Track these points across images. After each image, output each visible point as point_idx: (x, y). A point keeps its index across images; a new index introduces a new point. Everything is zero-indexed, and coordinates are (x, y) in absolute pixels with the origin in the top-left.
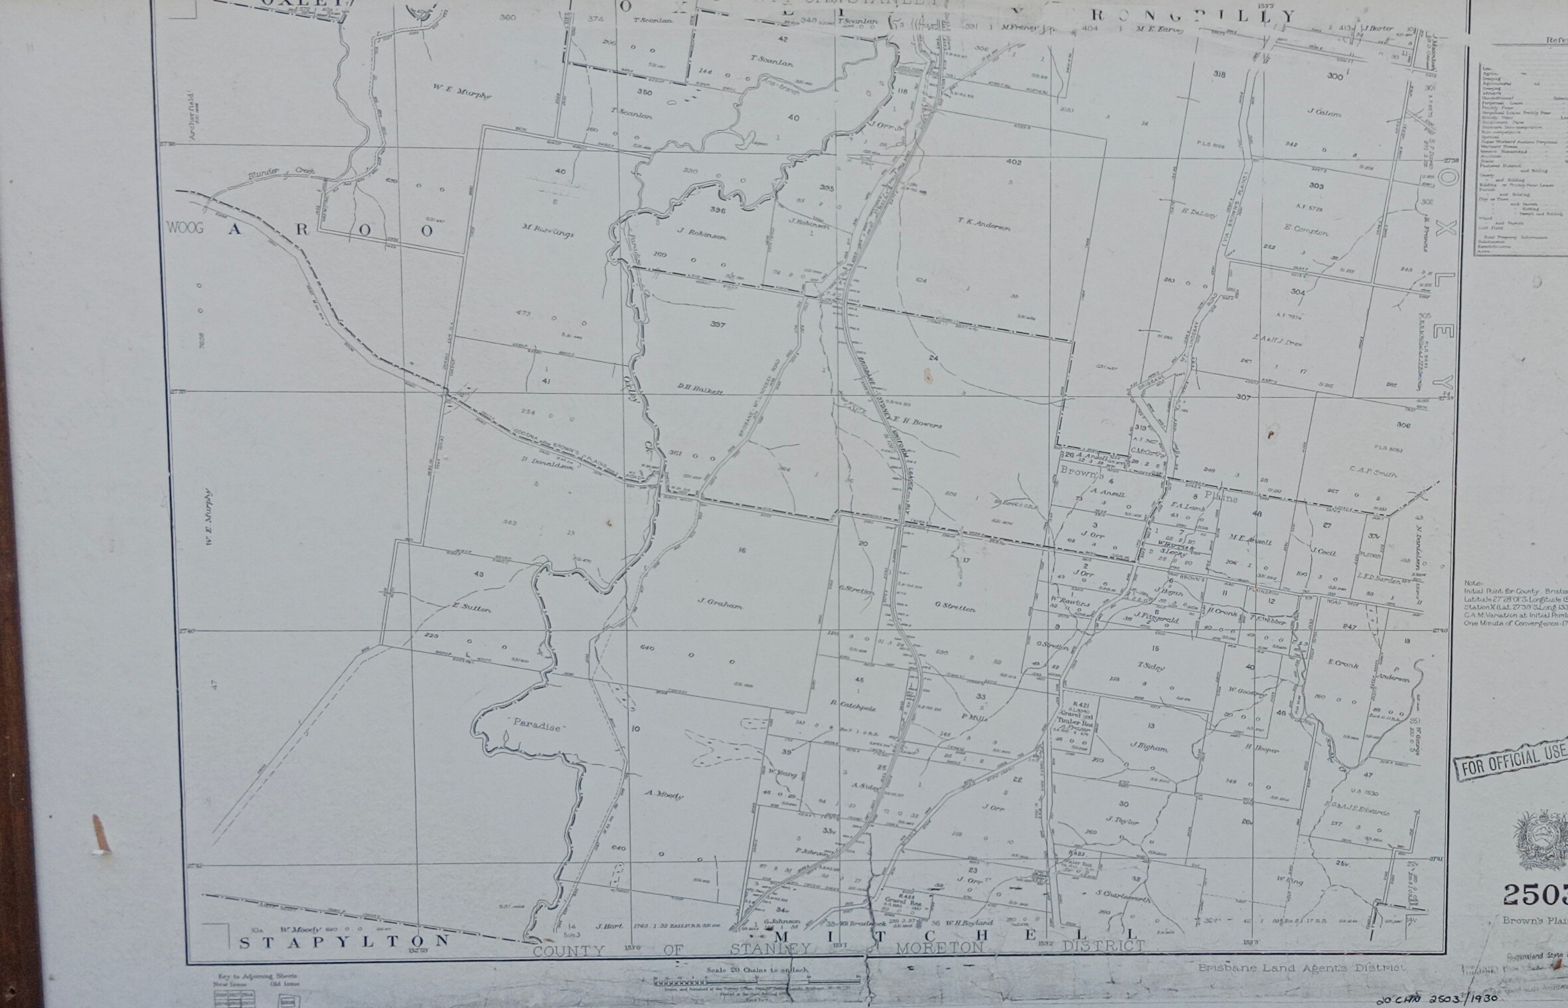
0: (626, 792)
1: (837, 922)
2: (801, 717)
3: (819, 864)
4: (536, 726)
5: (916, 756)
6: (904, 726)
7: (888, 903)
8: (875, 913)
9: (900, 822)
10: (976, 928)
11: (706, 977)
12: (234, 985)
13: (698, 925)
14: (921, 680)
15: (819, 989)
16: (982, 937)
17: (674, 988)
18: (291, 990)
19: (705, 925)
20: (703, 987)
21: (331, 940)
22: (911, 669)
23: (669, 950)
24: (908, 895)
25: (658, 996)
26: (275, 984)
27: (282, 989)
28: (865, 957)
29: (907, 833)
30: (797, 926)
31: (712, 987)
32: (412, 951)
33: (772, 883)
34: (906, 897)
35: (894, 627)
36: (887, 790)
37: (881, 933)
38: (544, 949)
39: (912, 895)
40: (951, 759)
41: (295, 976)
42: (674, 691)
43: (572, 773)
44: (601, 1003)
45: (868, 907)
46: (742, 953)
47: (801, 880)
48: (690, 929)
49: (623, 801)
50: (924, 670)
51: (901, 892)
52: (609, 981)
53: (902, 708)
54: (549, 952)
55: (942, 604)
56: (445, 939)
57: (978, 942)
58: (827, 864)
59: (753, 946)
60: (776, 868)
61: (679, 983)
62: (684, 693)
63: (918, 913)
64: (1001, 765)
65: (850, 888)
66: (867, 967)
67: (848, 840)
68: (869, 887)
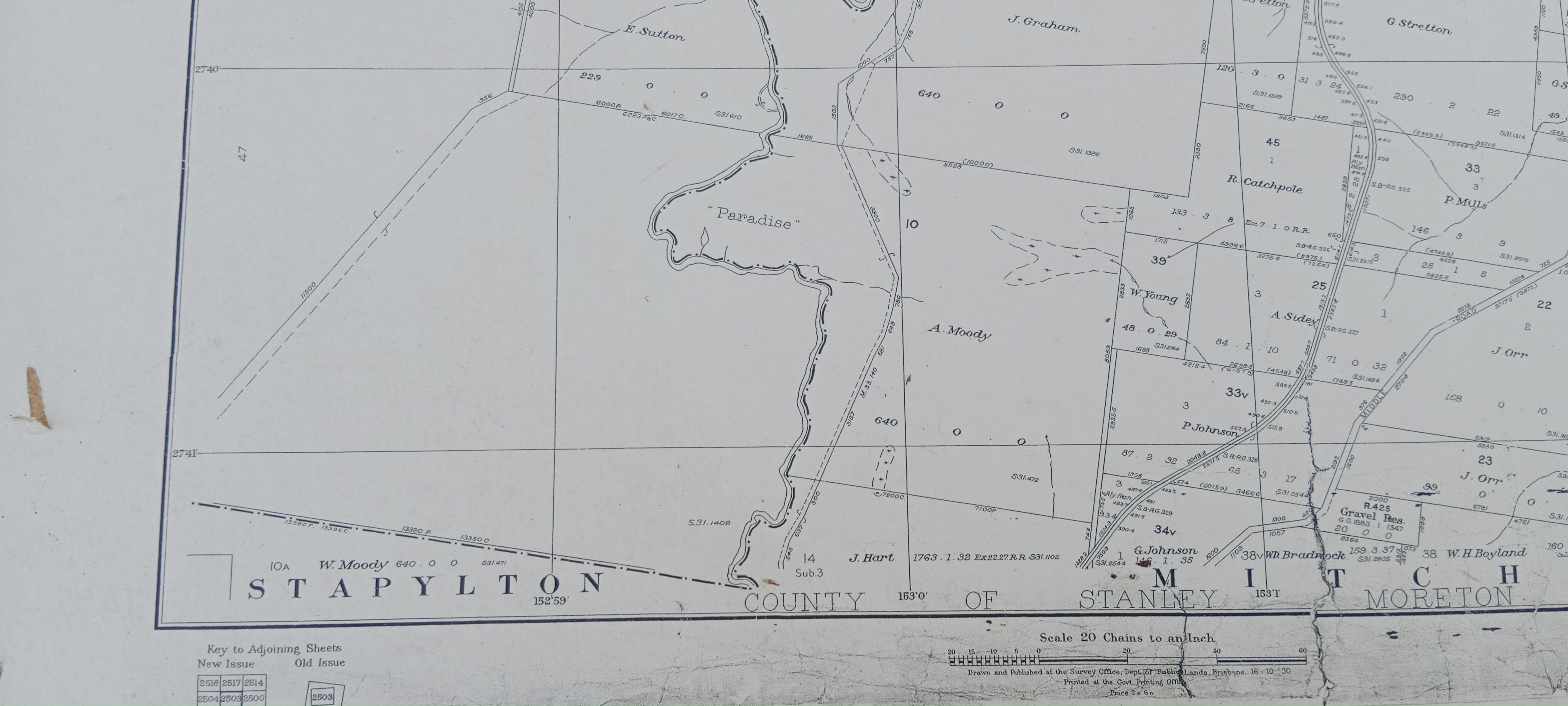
0: (897, 329)
1: (1260, 551)
2: (1180, 204)
3: (1222, 450)
4: (752, 220)
5: (1375, 265)
6: (1351, 219)
7: (1346, 518)
8: (1323, 535)
9: (1355, 377)
10: (1499, 561)
11: (1039, 651)
12: (233, 665)
13: (1022, 557)
14: (1374, 142)
15: (1237, 673)
16: (1510, 579)
17: (985, 669)
18: (330, 674)
19: (1033, 557)
20: (1034, 668)
21: (405, 582)
22: (1356, 124)
23: (973, 600)
24: (1379, 503)
25: (958, 685)
26: (303, 663)
27: (315, 672)
28: (1313, 616)
29: (1370, 396)
30: (1191, 559)
31: (1048, 668)
32: (539, 601)
33: (1145, 482)
34: (1375, 507)
35: (1324, 58)
36: (1330, 323)
37: (1336, 572)
38: (761, 597)
39: (1385, 505)
40: (1432, 271)
41: (339, 649)
42: (971, 163)
43: (811, 297)
44: (860, 698)
45: (1312, 526)
46: (1098, 607)
47: (1195, 477)
48: (1008, 563)
49: (892, 342)
50: (1377, 125)
51: (1366, 498)
52: (871, 656)
53: (1345, 187)
54: (770, 602)
55: (1398, 21)
56: (596, 580)
57: (1503, 587)
58: (1236, 450)
59: (1118, 594)
60: (1150, 457)
61: (992, 661)
62: (988, 165)
63: (1397, 536)
64: (1515, 282)
65: (1279, 492)
66: (1317, 632)
67: (1271, 407)
68: (1312, 489)
